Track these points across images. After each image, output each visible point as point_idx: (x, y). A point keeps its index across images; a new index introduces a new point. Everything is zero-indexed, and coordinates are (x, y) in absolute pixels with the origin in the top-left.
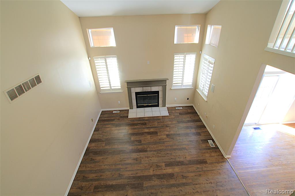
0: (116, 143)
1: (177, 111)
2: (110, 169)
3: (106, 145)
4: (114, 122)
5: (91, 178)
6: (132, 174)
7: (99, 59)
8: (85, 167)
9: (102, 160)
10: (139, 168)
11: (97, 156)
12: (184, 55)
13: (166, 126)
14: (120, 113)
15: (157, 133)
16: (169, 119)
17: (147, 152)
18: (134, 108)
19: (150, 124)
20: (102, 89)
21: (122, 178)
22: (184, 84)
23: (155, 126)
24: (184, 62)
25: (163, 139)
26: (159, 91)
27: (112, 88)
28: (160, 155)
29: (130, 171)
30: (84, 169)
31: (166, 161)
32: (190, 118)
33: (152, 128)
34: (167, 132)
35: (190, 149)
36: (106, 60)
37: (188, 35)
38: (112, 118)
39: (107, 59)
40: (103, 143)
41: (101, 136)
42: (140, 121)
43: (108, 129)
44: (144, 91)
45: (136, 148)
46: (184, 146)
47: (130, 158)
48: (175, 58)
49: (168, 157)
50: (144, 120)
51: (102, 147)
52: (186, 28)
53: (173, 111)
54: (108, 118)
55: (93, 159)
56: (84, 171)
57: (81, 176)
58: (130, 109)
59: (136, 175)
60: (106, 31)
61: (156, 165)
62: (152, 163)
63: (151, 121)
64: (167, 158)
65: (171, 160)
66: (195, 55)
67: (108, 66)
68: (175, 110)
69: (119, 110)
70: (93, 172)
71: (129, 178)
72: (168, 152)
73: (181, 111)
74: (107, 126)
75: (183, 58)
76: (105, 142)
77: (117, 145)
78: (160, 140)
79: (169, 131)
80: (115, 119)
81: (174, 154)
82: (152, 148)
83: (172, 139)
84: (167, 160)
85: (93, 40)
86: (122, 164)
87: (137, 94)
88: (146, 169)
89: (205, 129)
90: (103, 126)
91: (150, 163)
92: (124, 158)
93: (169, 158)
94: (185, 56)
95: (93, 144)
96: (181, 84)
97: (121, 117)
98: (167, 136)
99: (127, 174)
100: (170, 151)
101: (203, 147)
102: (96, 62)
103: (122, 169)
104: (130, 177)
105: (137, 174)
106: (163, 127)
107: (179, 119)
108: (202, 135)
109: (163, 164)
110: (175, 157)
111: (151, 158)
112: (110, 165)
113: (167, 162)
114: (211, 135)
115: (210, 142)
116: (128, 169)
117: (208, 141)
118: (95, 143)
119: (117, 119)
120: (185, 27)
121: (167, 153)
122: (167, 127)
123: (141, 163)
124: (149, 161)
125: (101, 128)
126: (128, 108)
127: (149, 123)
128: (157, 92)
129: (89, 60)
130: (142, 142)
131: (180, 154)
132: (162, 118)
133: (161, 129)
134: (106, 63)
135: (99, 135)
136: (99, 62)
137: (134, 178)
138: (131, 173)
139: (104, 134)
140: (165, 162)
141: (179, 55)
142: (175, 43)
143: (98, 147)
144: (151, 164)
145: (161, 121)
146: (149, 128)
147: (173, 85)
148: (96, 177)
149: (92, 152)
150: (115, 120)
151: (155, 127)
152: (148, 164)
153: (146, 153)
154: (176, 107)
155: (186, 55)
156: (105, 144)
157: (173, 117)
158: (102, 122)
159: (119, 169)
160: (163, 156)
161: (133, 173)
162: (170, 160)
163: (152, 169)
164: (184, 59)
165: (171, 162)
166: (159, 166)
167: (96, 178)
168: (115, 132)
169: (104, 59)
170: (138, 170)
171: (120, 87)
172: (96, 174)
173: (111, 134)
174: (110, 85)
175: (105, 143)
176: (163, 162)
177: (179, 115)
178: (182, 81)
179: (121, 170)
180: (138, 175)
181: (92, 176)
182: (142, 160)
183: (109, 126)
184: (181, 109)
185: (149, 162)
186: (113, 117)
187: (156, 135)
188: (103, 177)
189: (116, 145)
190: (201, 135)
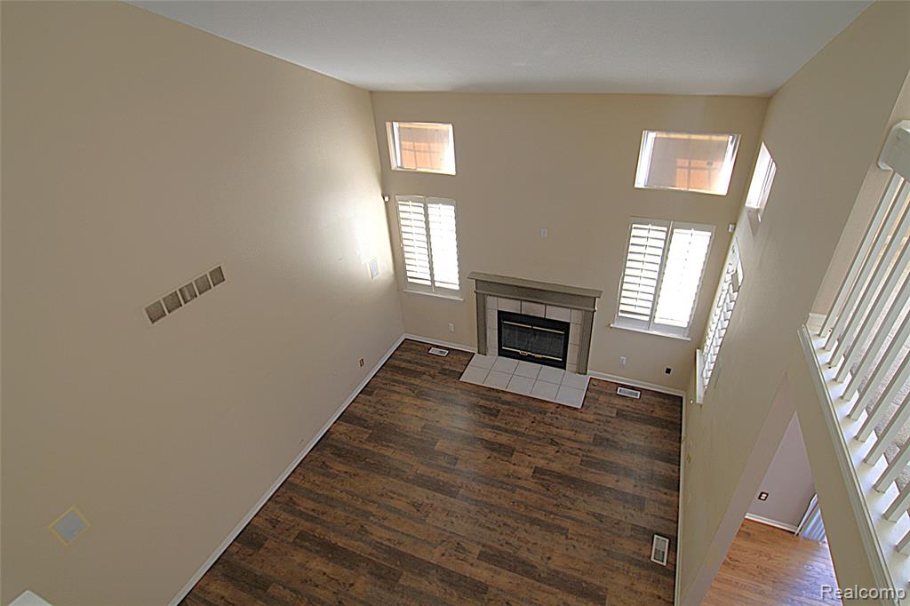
0: (394, 443)
1: (616, 401)
2: (350, 506)
3: (368, 440)
4: (418, 382)
5: (302, 509)
6: (389, 540)
7: (410, 203)
8: (302, 477)
9: (344, 475)
10: (412, 532)
11: (338, 459)
12: (665, 229)
13: (552, 440)
14: (447, 359)
15: (512, 454)
16: (572, 421)
17: (455, 498)
18: (490, 352)
19: (509, 418)
20: (410, 280)
21: (364, 539)
22: (657, 321)
23: (519, 430)
24: (666, 250)
25: (520, 479)
26: (568, 324)
27: (437, 284)
28: (483, 520)
29: (388, 529)
30: (297, 481)
31: (490, 543)
32: (643, 438)
33: (506, 431)
34: (542, 458)
35: (577, 540)
36: (426, 209)
37: (690, 163)
38: (420, 369)
39: (429, 205)
40: (366, 432)
41: (371, 410)
42: (487, 400)
43: (395, 397)
44: (523, 313)
45: (433, 475)
46: (567, 524)
47: (407, 497)
48: (634, 232)
49: (501, 534)
50: (498, 400)
51: (360, 441)
52: (689, 140)
53: (602, 399)
54: (409, 366)
55: (327, 466)
56: (297, 486)
57: (286, 496)
58: (479, 353)
59: (397, 547)
60: (437, 130)
61: (458, 544)
62: (451, 533)
63: (516, 410)
64: (498, 536)
65: (506, 548)
66: (710, 234)
67: (431, 225)
68: (611, 395)
69: (448, 349)
70: (312, 496)
71: (378, 546)
72: (509, 522)
73: (629, 403)
74: (396, 388)
75: (663, 235)
76: (370, 431)
77: (392, 450)
78: (508, 476)
79: (550, 460)
80: (424, 374)
81: (522, 535)
82: (474, 492)
83: (543, 486)
84: (493, 541)
85: (401, 149)
86: (379, 504)
87: (502, 315)
88: (428, 543)
89: (671, 495)
90: (386, 384)
91: (445, 530)
92: (391, 491)
93: (501, 537)
94: (672, 233)
95: (343, 428)
96: (647, 318)
97: (443, 372)
98: (534, 473)
99: (379, 534)
100: (516, 521)
101: (623, 549)
102: (401, 208)
103: (374, 516)
104: (381, 544)
105: (400, 543)
106: (539, 439)
107: (605, 431)
108: (646, 511)
109: (477, 550)
110: (521, 544)
111: (454, 519)
112: (352, 496)
113: (490, 547)
114: (677, 522)
115: (661, 543)
116: (386, 523)
117: (653, 537)
118: (348, 425)
119: (430, 375)
120: (685, 136)
121: (505, 524)
122: (551, 444)
123: (424, 520)
124: (445, 525)
125: (381, 388)
126: (475, 350)
127: (508, 414)
128: (565, 326)
129: (385, 202)
130: (457, 466)
131: (539, 542)
132: (553, 408)
133: (530, 443)
134: (426, 215)
135: (367, 408)
136: (410, 212)
137: (389, 550)
138: (388, 537)
139: (379, 406)
140: (483, 546)
141: (649, 226)
142: (636, 186)
143: (350, 438)
144: (448, 534)
145: (546, 420)
146: (498, 428)
147: (620, 314)
148: (313, 510)
149: (331, 446)
150: (425, 377)
151: (517, 433)
152: (439, 531)
153: (452, 500)
154: (623, 386)
155: (675, 231)
156: (367, 436)
157: (591, 418)
158: (390, 373)
159: (367, 514)
160: (488, 528)
161: (392, 538)
162: (502, 545)
163: (441, 549)
164: (668, 241)
165: (499, 551)
166: (464, 549)
167: (312, 513)
168: (406, 411)
169: (422, 205)
170: (408, 535)
171: (457, 288)
172: (317, 505)
173: (394, 413)
174: (432, 275)
175: (371, 434)
176: (479, 543)
177: (614, 415)
178: (653, 309)
179: (371, 518)
180: (402, 549)
181: (306, 505)
182: (430, 515)
183: (401, 389)
184: (632, 399)
185: (445, 528)
186: (422, 365)
187: (506, 458)
188: (325, 518)
189: (392, 447)
190: (642, 510)
